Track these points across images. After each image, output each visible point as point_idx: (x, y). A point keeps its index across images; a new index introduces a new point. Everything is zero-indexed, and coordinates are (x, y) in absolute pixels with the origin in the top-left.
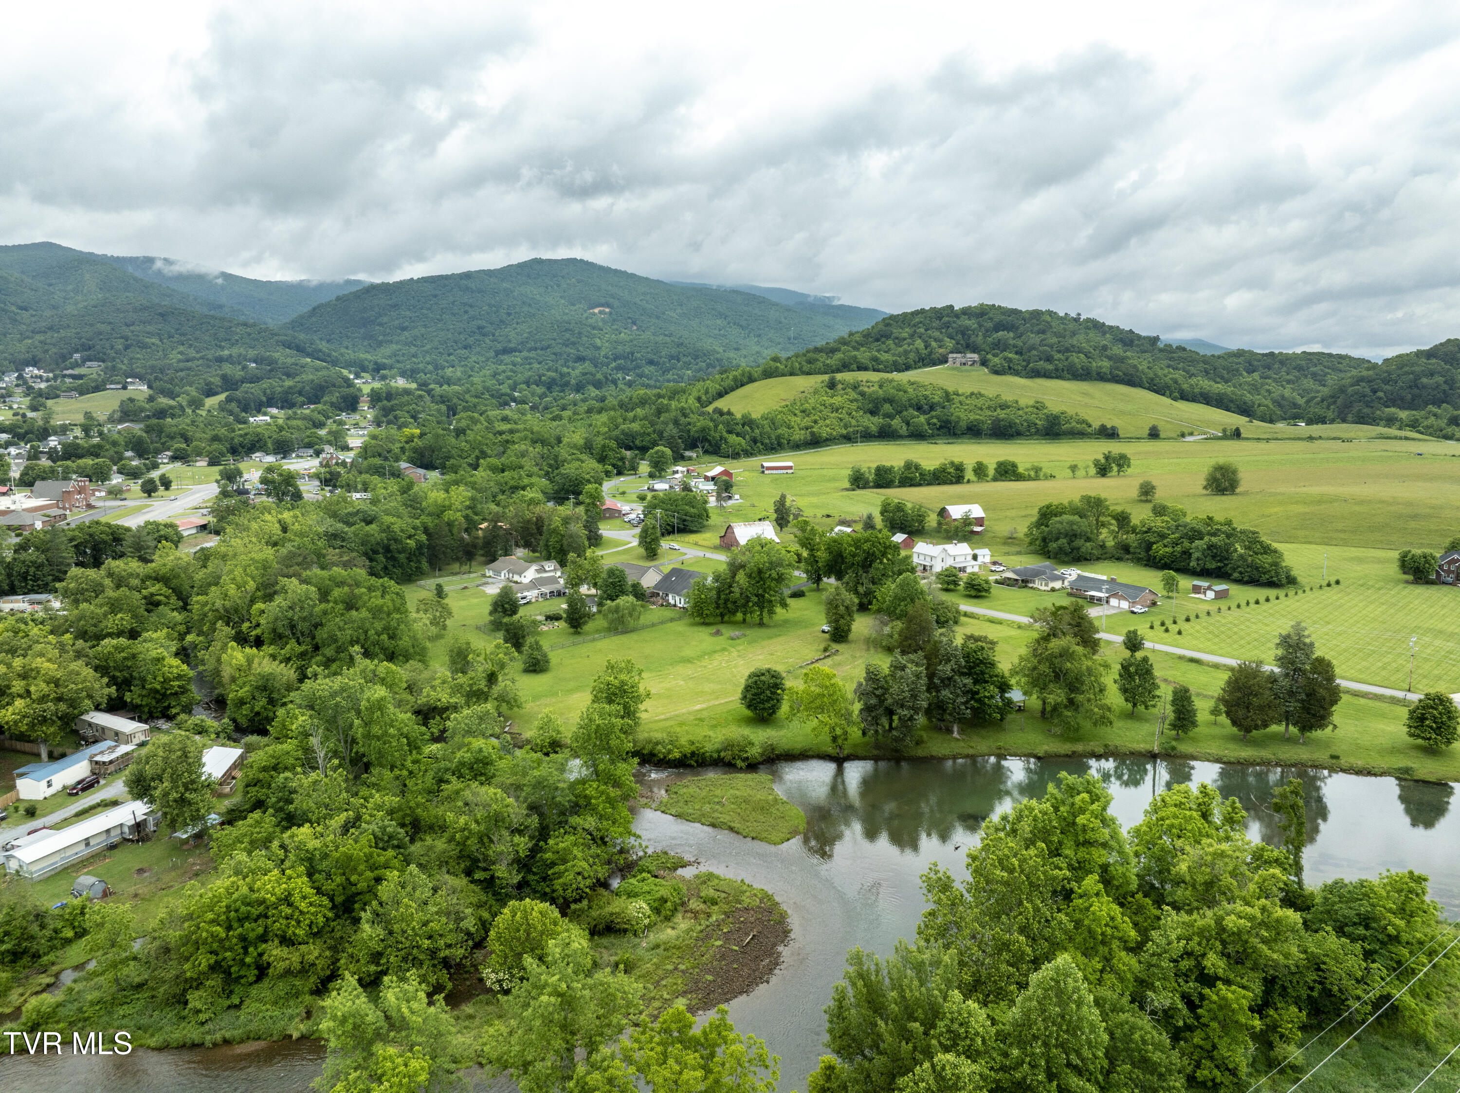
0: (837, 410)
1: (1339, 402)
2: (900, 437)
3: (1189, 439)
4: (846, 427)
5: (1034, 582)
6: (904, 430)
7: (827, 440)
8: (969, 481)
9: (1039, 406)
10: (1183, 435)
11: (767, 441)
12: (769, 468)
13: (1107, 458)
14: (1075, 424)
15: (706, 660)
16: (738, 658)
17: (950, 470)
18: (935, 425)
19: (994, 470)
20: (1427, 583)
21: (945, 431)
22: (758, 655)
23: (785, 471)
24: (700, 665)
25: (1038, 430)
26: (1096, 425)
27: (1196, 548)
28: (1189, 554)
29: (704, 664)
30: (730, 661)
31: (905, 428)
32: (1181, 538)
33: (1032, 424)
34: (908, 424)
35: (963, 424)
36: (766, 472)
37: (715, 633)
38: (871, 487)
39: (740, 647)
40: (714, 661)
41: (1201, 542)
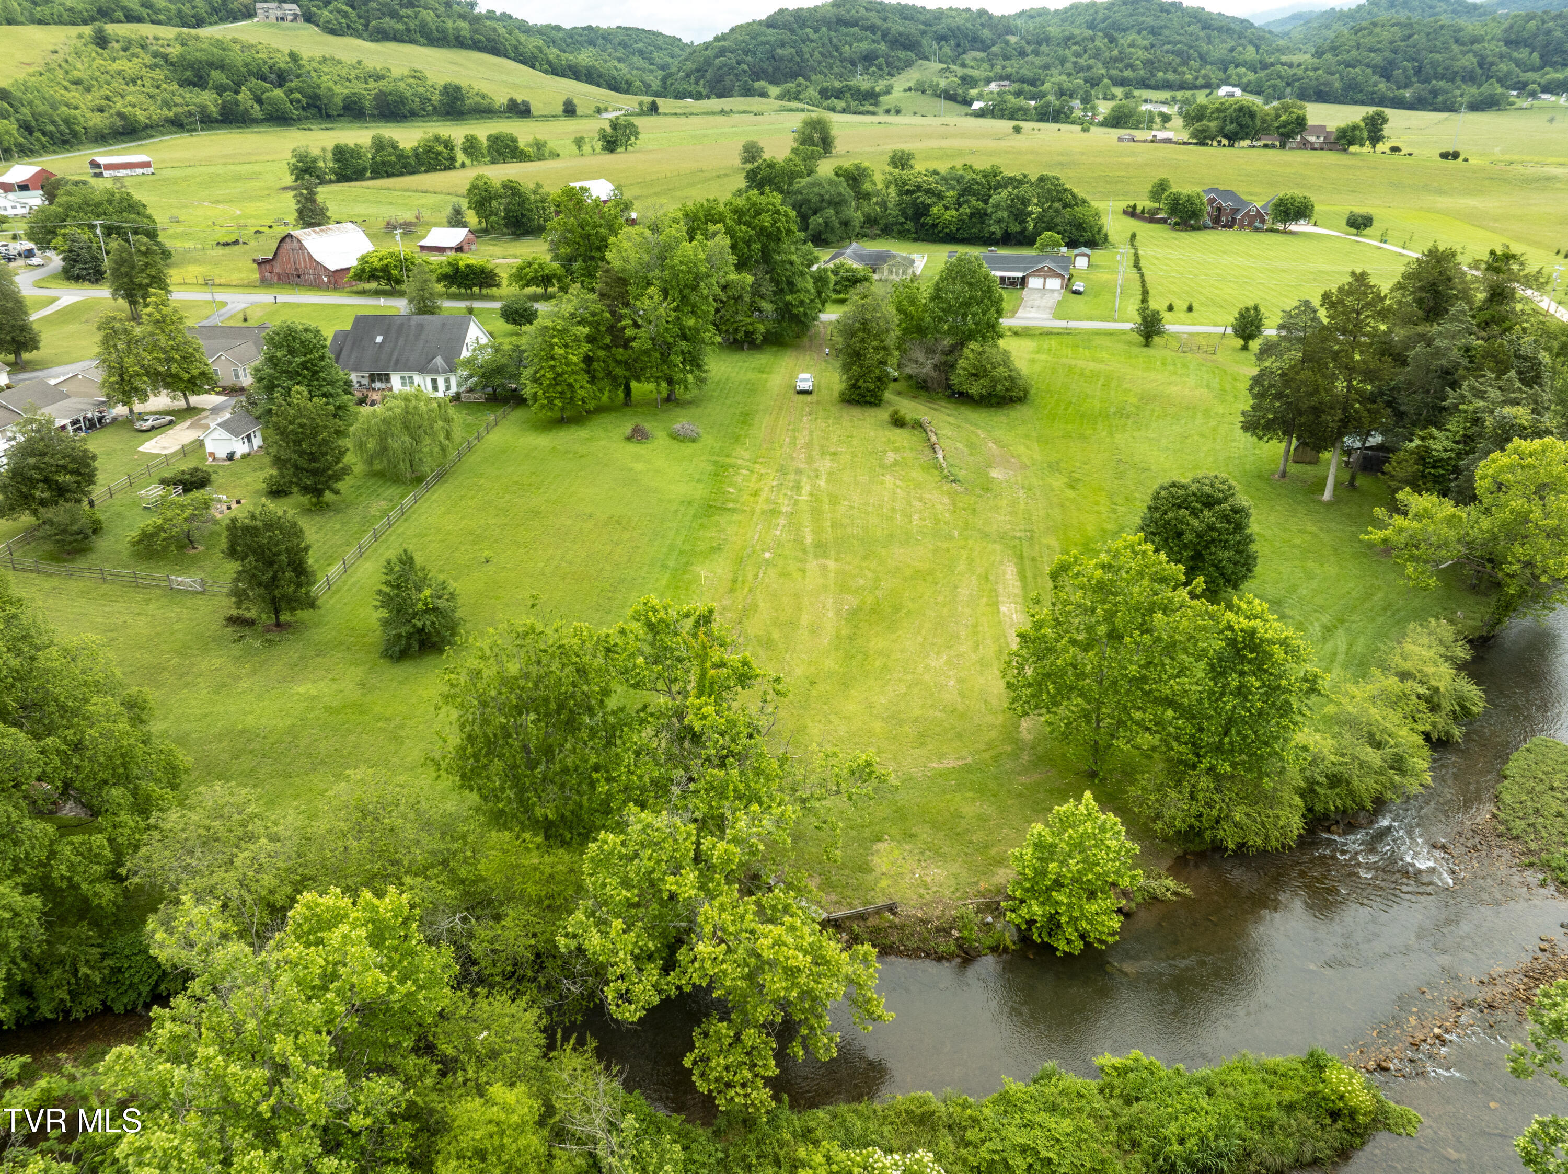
0: (134, 81)
3: (605, 115)
8: (463, 165)
9: (417, 76)
10: (599, 111)
12: (109, 167)
13: (614, 126)
14: (478, 99)
15: (745, 497)
16: (792, 477)
17: (440, 148)
18: (299, 101)
19: (490, 147)
20: (1194, 228)
21: (314, 111)
22: (810, 460)
23: (139, 171)
24: (763, 512)
25: (435, 108)
26: (500, 99)
27: (997, 206)
28: (980, 216)
29: (761, 506)
30: (798, 487)
31: (257, 107)
32: (960, 196)
33: (425, 100)
34: (259, 101)
35: (338, 101)
36: (107, 174)
37: (638, 435)
38: (331, 182)
39: (742, 454)
40: (764, 495)
41: (1001, 197)
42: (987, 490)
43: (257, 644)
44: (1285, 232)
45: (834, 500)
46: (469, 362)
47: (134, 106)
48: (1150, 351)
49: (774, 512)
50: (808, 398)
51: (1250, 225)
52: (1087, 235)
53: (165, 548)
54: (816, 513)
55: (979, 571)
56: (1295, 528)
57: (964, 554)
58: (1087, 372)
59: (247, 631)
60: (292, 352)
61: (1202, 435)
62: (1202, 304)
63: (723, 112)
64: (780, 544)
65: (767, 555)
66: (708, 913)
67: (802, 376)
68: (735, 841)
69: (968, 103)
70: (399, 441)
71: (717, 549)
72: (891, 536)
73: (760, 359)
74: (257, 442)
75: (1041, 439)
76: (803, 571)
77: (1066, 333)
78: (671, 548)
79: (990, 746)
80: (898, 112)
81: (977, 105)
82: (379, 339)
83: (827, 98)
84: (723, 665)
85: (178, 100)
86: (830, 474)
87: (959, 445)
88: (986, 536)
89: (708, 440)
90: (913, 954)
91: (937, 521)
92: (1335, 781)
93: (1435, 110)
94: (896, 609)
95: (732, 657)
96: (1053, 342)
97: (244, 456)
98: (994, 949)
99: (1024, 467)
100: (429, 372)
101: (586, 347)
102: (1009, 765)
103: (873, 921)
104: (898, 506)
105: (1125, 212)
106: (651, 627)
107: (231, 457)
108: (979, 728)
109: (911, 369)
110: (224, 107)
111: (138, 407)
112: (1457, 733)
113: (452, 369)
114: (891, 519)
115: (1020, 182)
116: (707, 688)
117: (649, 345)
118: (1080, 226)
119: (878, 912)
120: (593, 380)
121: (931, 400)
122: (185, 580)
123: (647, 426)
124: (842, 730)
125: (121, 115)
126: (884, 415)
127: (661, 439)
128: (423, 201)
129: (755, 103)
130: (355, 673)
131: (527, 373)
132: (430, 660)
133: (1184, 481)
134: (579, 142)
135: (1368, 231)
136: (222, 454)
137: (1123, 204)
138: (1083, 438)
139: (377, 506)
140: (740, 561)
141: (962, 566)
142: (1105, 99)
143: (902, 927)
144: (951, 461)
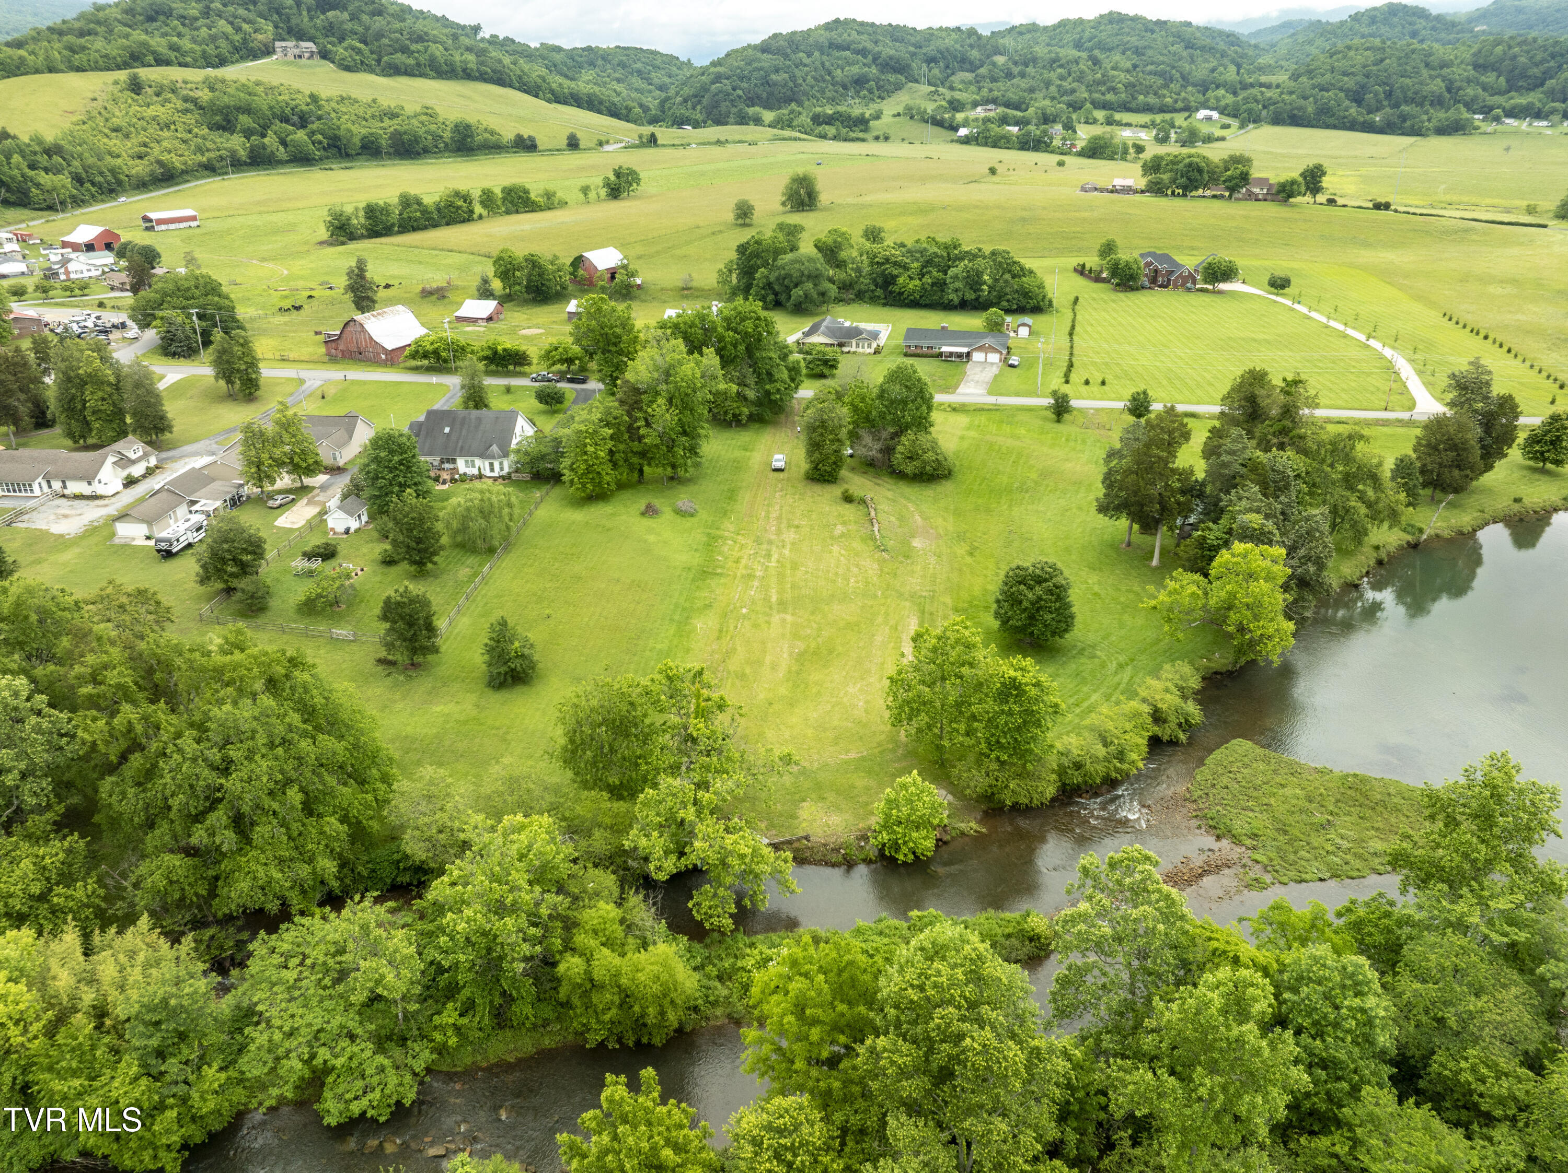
0: (168, 126)
1: (705, 101)
2: (280, 163)
3: (607, 148)
4: (200, 150)
5: (850, 345)
6: (281, 153)
7: (184, 172)
8: (481, 217)
9: (429, 113)
10: (601, 144)
11: (100, 179)
12: (161, 222)
13: (618, 174)
14: (487, 135)
15: (730, 564)
16: (764, 546)
17: (460, 203)
18: (320, 142)
19: (504, 199)
20: (1133, 289)
21: (335, 151)
22: (779, 532)
23: (186, 224)
24: (743, 576)
25: (446, 145)
26: (508, 134)
27: (955, 277)
28: (940, 285)
29: (741, 571)
30: (768, 556)
31: (282, 149)
32: (923, 267)
33: (437, 137)
34: (284, 143)
35: (356, 141)
36: (157, 228)
37: (650, 511)
38: (362, 237)
39: (729, 526)
40: (744, 562)
41: (958, 269)
42: (907, 557)
43: (402, 678)
44: (1214, 292)
45: (795, 566)
46: (518, 451)
47: (170, 152)
48: (1060, 427)
49: (750, 576)
50: (781, 475)
51: (1183, 285)
52: (1033, 302)
53: (323, 609)
54: (781, 576)
55: (892, 622)
56: (1124, 588)
57: (883, 609)
58: (1004, 449)
59: (393, 669)
60: (392, 452)
61: (1080, 509)
62: (1117, 377)
63: (719, 142)
64: (753, 603)
65: (744, 611)
66: (700, 828)
67: (777, 457)
68: (715, 793)
69: (955, 129)
70: (478, 524)
71: (708, 606)
72: (833, 595)
73: (744, 437)
74: (364, 518)
75: (958, 513)
76: (769, 623)
77: (996, 409)
78: (677, 605)
79: (879, 744)
80: (887, 138)
81: (963, 132)
82: (447, 430)
83: (819, 124)
84: (708, 700)
85: (210, 145)
86: (793, 544)
87: (892, 519)
88: (900, 595)
89: (703, 515)
90: (818, 863)
91: (867, 583)
92: (1078, 766)
93: (1403, 134)
94: (830, 652)
95: (715, 696)
96: (982, 419)
97: (357, 531)
98: (864, 860)
99: (939, 537)
100: (488, 457)
101: (610, 444)
102: (889, 756)
103: (796, 845)
104: (840, 571)
105: (1075, 270)
106: (669, 678)
107: (347, 531)
108: (874, 733)
109: (862, 451)
110: (252, 150)
111: (268, 488)
112: (1182, 737)
113: (506, 455)
114: (834, 582)
115: (975, 256)
116: (702, 713)
117: (658, 441)
118: (1026, 294)
119: (799, 839)
120: (615, 465)
121: (877, 475)
122: (342, 632)
123: (657, 503)
124: (787, 734)
125: (160, 163)
126: (836, 491)
127: (667, 514)
128: (449, 261)
129: (750, 131)
130: (471, 698)
131: (566, 463)
132: (520, 689)
133: (1025, 565)
134: (585, 190)
135: (1287, 290)
136: (340, 529)
137: (1075, 261)
138: (988, 511)
139: (463, 572)
140: (725, 615)
141: (880, 619)
142: (1086, 123)
143: (812, 848)
144: (884, 533)
